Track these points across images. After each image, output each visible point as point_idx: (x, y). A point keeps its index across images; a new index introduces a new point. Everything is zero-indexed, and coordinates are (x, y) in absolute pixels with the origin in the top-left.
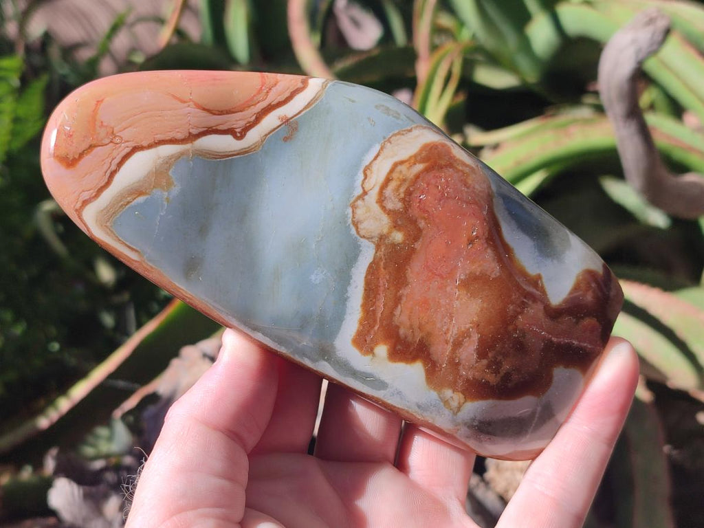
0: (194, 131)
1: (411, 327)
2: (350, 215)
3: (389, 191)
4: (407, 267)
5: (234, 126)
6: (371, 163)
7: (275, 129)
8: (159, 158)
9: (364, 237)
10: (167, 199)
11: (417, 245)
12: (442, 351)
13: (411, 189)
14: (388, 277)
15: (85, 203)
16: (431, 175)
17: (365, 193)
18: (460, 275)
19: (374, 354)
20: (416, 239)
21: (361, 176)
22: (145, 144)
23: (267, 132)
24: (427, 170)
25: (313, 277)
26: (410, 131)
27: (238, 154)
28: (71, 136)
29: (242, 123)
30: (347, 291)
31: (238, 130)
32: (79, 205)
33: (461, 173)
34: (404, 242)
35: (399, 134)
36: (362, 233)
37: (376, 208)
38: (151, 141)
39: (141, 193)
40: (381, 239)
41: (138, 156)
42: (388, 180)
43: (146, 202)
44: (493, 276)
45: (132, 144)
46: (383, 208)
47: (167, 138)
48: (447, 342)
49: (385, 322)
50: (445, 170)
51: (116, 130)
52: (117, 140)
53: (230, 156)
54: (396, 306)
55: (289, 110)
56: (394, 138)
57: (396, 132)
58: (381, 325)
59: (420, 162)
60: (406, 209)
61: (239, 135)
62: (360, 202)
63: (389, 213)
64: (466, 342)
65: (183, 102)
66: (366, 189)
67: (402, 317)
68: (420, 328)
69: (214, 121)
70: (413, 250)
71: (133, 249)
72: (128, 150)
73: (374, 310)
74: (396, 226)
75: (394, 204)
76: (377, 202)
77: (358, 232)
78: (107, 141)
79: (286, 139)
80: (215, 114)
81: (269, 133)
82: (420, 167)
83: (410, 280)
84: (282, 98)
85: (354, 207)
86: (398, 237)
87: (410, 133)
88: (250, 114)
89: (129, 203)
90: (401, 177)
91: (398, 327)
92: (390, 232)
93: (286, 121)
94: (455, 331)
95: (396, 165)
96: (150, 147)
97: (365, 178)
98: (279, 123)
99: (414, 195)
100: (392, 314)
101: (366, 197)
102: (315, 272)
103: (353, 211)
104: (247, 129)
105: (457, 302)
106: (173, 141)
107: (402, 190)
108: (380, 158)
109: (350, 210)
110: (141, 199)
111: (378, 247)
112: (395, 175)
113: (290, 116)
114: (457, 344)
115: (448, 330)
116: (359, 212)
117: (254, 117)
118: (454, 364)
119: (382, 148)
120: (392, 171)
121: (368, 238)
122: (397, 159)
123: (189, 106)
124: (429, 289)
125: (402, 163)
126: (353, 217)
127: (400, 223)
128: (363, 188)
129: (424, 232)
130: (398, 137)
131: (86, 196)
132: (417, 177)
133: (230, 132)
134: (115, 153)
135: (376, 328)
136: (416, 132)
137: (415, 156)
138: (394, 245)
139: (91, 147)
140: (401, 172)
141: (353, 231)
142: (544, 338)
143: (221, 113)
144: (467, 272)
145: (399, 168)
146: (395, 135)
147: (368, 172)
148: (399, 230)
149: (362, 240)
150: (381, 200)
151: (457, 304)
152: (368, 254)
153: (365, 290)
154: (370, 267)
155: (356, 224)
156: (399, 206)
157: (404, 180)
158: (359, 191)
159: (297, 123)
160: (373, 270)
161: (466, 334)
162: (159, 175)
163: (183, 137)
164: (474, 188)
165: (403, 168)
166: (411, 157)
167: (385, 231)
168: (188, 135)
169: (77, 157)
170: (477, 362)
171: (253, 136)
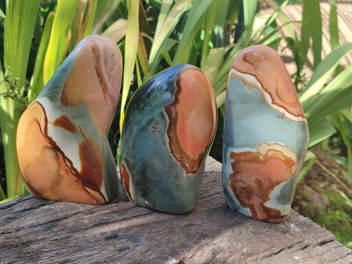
0: (268, 90)
1: (241, 167)
2: (262, 143)
3: (273, 152)
4: (255, 162)
5: (275, 100)
6: (279, 144)
7: (279, 112)
8: (256, 84)
9: (258, 148)
10: (246, 90)
11: (261, 164)
12: (238, 177)
13: (276, 158)
14: (250, 158)
15: (235, 68)
16: (283, 163)
17: (269, 145)
18: (259, 178)
19: (231, 158)
20: (263, 163)
21: (274, 143)
22: (258, 78)
23: (278, 110)
24: (283, 161)
25: (242, 137)
26: (293, 152)
27: (268, 104)
28: (252, 56)
29: (277, 102)
30: (242, 147)
31: (274, 102)
32: (235, 67)
33: (287, 170)
34: (261, 160)
35: (291, 150)
36: (258, 147)
37: (266, 150)
38: (260, 79)
39: (244, 83)
40: (259, 153)
41: (254, 78)
42: (275, 151)
43: (242, 85)
44: (263, 187)
45: (257, 74)
46: (267, 152)
47: (262, 84)
48: (241, 178)
49: (239, 160)
50: (286, 166)
51: (259, 68)
52: (256, 70)
53: (266, 102)
54: (244, 162)
55: (287, 114)
56: (289, 149)
57: (291, 149)
58: (238, 159)
59: (285, 158)
60: (270, 158)
61: (273, 102)
62: (266, 144)
63: (267, 153)
64: (243, 183)
65: (276, 83)
66: (271, 145)
67: (242, 164)
68: (241, 170)
69: (274, 94)
70: (260, 163)
71: (229, 85)
72: (254, 74)
73: (241, 156)
74: (264, 156)
75: (270, 154)
76: (268, 149)
77: (258, 146)
78: (255, 67)
79: (278, 116)
80: (276, 93)
81: (278, 111)
82: (283, 159)
83: (252, 164)
84: (290, 111)
85: (264, 143)
86: (262, 158)
87: (293, 153)
88: (281, 103)
89: (240, 80)
90: (278, 154)
91: (239, 164)
92: (261, 155)
93: (283, 115)
94: (244, 180)
95: (281, 152)
96: (258, 80)
97: (274, 144)
98: (282, 113)
99: (275, 159)
100: (242, 161)
101: (268, 146)
102: (244, 137)
103: (263, 143)
104: (276, 104)
105: (252, 179)
106: (262, 85)
107: (274, 156)
108: (281, 146)
109: (263, 142)
110: (242, 83)
111: (257, 153)
112: (278, 152)
113: (285, 115)
114: (242, 181)
115: (244, 178)
116: (264, 145)
117: (281, 105)
118: (237, 181)
119: (284, 146)
120: (279, 151)
121: (258, 149)
122: (282, 151)
123: (275, 85)
124: (252, 170)
125: (282, 153)
126: (262, 144)
127: (265, 157)
128: (271, 144)
129: (266, 165)
130: (290, 150)
131: (237, 68)
132: (280, 159)
133: (273, 100)
134: (252, 71)
135: (237, 158)
136: (294, 154)
137: (286, 156)
138: (259, 157)
139: (251, 64)
140: (279, 154)
141: (258, 145)
142: (254, 204)
143: (278, 95)
144: (261, 179)
145: (280, 153)
146: (290, 149)
147: (275, 144)
148: (263, 158)
149: (257, 148)
150: (269, 150)
151: (251, 178)
152: (254, 150)
153: (245, 152)
154: (251, 152)
155: (260, 145)
156: (270, 156)
157: (277, 155)
158: (269, 143)
159: (284, 118)
160: (250, 153)
161: (245, 183)
162: (251, 86)
163: (265, 88)
164: (285, 175)
165: (281, 154)
166: (285, 155)
167: (261, 154)
168: (266, 89)
169: (247, 61)
170: (240, 187)
171: (275, 107)
